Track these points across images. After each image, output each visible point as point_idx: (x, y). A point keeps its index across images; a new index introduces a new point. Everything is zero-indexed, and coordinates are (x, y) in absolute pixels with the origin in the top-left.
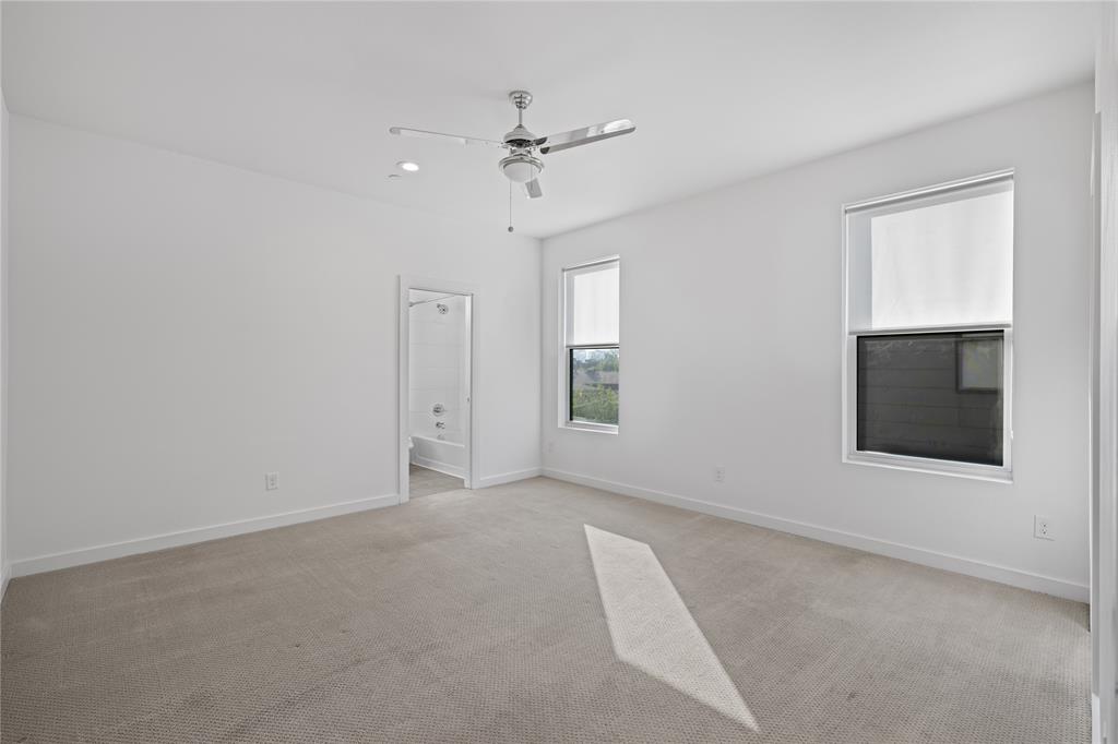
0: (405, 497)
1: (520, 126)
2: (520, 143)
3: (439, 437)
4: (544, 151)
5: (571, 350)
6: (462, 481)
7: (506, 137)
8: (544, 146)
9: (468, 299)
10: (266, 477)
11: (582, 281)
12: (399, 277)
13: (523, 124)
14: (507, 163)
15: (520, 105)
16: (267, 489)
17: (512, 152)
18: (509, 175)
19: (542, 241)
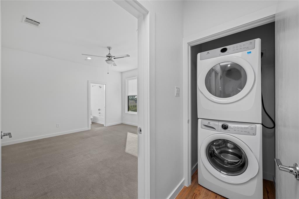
0: (90, 128)
1: (109, 53)
2: (109, 57)
3: (100, 116)
4: (114, 58)
5: (128, 96)
6: (103, 125)
7: (107, 55)
8: (114, 57)
9: (105, 85)
10: (57, 124)
11: (130, 81)
12: (88, 81)
13: (110, 53)
14: (107, 61)
15: (109, 49)
16: (57, 127)
17: (108, 58)
18: (107, 63)
19: (122, 73)
